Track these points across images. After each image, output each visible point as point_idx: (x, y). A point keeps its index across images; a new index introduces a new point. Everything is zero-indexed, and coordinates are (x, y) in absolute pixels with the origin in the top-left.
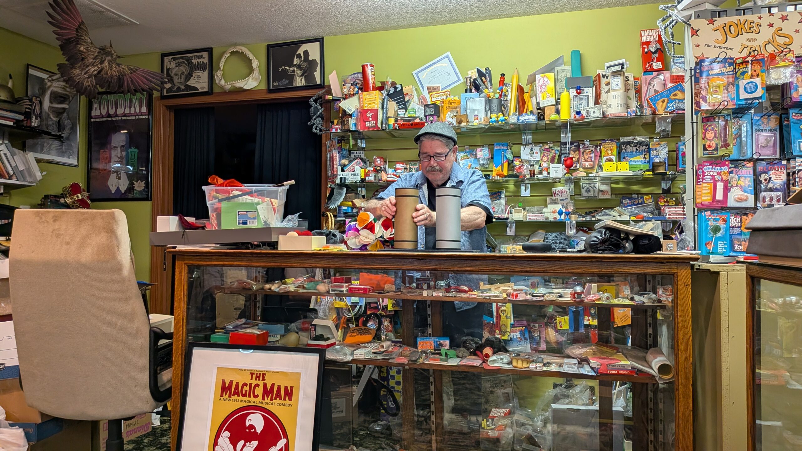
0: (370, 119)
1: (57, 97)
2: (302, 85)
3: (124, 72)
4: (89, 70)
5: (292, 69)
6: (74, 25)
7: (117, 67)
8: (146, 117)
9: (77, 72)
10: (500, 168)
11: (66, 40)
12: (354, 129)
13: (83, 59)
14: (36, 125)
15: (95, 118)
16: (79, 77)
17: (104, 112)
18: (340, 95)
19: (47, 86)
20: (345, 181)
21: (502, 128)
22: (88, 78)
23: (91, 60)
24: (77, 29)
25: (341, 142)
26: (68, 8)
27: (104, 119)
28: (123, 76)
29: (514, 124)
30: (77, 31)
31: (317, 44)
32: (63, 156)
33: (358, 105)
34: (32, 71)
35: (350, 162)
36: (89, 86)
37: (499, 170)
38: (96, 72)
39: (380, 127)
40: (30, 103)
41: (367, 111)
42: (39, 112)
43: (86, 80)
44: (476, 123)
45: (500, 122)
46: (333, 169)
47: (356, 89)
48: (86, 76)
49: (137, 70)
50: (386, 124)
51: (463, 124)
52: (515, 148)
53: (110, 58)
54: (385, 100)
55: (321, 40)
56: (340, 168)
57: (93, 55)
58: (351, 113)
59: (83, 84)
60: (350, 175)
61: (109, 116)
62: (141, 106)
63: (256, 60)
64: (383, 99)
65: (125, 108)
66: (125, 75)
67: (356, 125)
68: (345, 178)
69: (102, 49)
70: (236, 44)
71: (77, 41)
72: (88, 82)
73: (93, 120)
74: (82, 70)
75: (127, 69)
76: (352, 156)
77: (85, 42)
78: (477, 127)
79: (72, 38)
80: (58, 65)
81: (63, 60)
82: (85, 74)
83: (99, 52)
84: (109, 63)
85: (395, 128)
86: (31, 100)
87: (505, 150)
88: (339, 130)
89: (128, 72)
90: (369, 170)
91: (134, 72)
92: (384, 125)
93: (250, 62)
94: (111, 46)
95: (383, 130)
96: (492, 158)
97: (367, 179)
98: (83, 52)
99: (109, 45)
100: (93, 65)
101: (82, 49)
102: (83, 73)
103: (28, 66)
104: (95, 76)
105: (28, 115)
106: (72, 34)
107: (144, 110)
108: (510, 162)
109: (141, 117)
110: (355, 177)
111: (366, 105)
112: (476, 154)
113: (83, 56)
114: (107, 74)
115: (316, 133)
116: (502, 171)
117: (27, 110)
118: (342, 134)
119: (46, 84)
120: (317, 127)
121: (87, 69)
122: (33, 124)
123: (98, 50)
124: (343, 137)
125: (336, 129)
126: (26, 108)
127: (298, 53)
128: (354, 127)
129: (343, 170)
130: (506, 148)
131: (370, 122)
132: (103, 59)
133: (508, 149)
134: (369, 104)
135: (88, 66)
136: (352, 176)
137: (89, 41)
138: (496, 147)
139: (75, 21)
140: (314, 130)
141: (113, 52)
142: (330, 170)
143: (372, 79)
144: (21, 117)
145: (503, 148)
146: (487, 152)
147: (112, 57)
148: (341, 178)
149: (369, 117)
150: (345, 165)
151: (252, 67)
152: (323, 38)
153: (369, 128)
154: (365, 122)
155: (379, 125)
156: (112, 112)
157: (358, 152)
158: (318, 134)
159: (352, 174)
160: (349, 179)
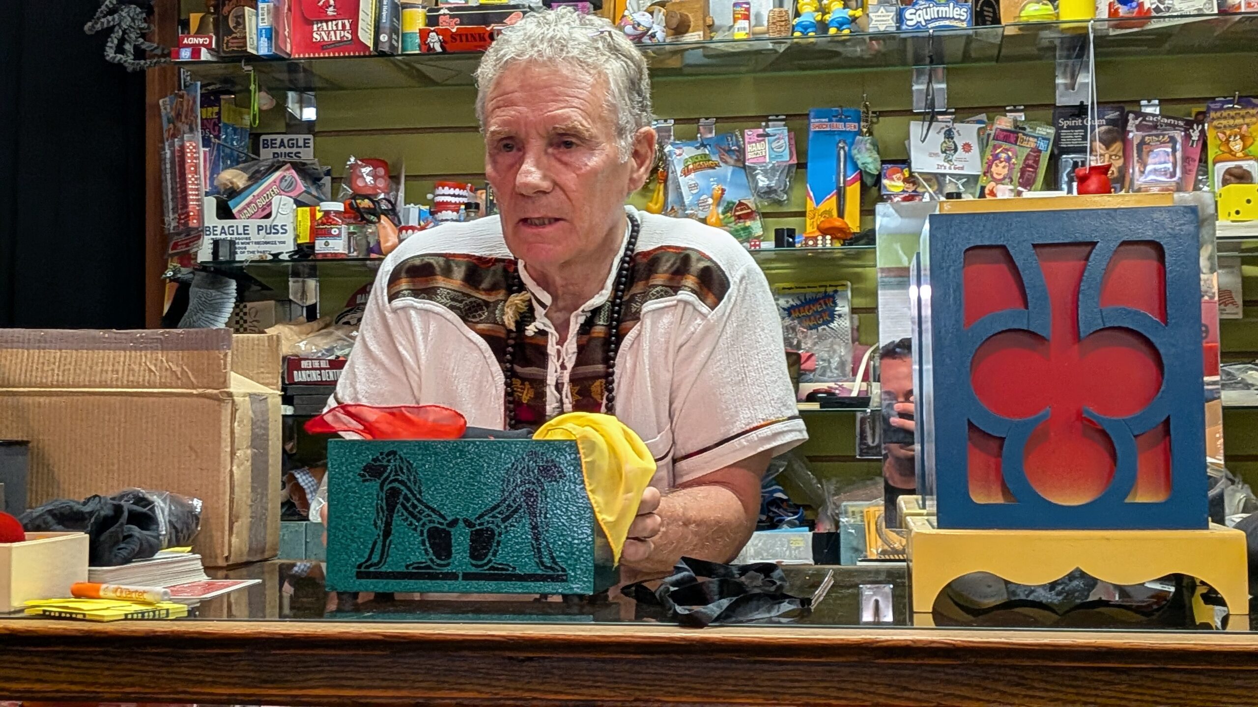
0: (330, 11)
10: (831, 203)
12: (264, 51)
20: (233, 253)
21: (837, 54)
25: (217, 102)
29: (882, 37)
35: (256, 178)
37: (829, 212)
39: (370, 43)
44: (741, 31)
45: (832, 31)
46: (185, 206)
50: (394, 30)
51: (693, 37)
52: (886, 127)
56: (210, 204)
60: (252, 230)
67: (272, 34)
68: (232, 243)
76: (266, 154)
78: (745, 47)
85: (430, 50)
87: (850, 138)
88: (205, 55)
90: (327, 213)
92: (384, 38)
95: (382, 54)
96: (801, 166)
97: (320, 246)
108: (869, 181)
110: (272, 238)
112: (742, 151)
115: (120, 66)
116: (841, 214)
118: (220, 70)
120: (122, 41)
124: (226, 80)
125: (196, 51)
128: (264, 41)
129: (224, 212)
130: (852, 127)
131: (331, 25)
133: (860, 133)
136: (262, 237)
138: (816, 124)
140: (110, 53)
142: (175, 210)
145: (840, 126)
146: (784, 141)
148: (216, 243)
149: (327, 5)
150: (233, 193)
153: (322, 46)
154: (311, 23)
155: (366, 37)
157: (286, 138)
158: (130, 69)
159: (260, 228)
160: (250, 247)
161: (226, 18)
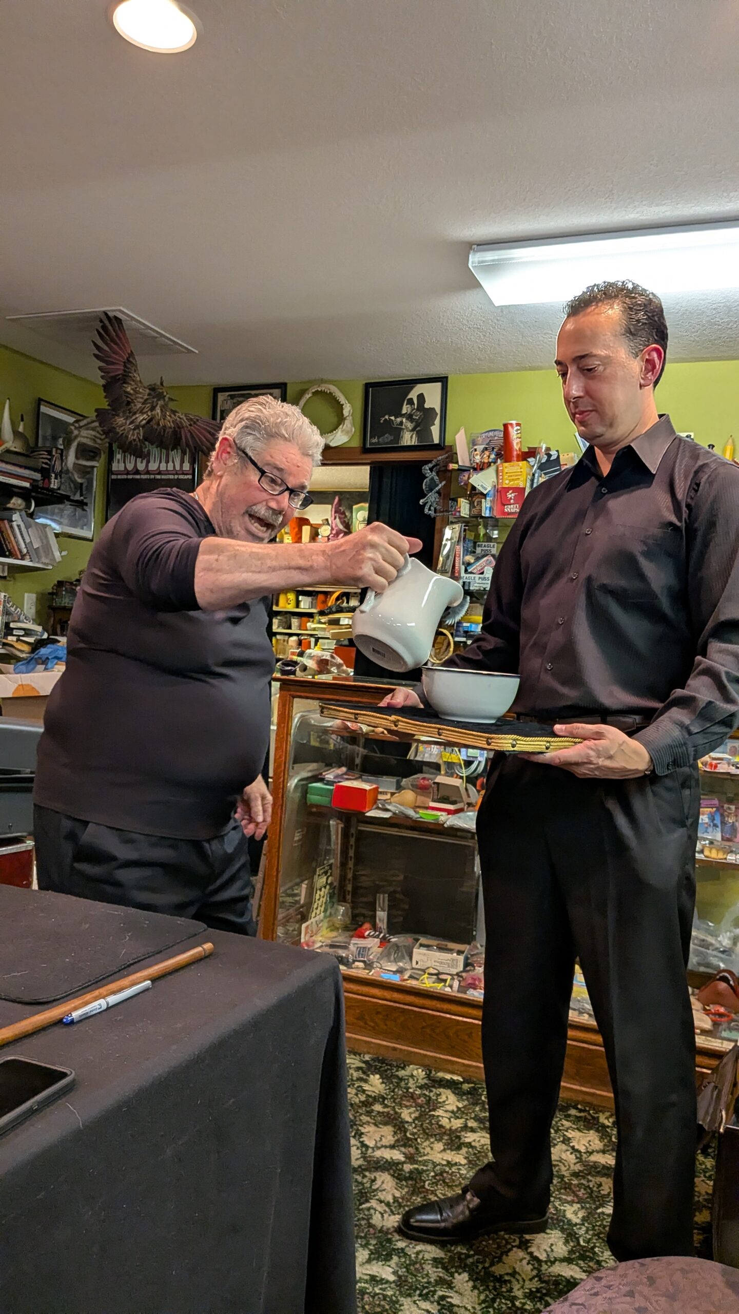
0: (512, 501)
1: (85, 452)
2: (413, 444)
3: (181, 422)
4: (136, 418)
5: (399, 420)
6: (123, 359)
7: (173, 416)
8: (190, 477)
9: (120, 420)
11: (112, 377)
12: (487, 515)
13: (128, 403)
14: (55, 487)
15: (117, 474)
16: (122, 428)
17: (130, 467)
18: (467, 464)
19: (73, 435)
20: (469, 586)
22: (134, 429)
23: (139, 405)
24: (124, 362)
25: (465, 530)
26: (117, 335)
27: (130, 477)
28: (179, 428)
30: (125, 366)
31: (438, 385)
32: (75, 527)
33: (495, 480)
34: (44, 409)
35: (478, 559)
36: (134, 440)
38: (144, 422)
40: (49, 457)
41: (507, 490)
42: (60, 469)
43: (131, 433)
46: (455, 569)
47: (493, 456)
48: (132, 426)
49: (198, 420)
53: (161, 403)
54: (536, 475)
55: (443, 380)
56: (463, 568)
57: (142, 398)
58: (485, 492)
59: (127, 437)
60: (477, 579)
61: (137, 472)
62: (182, 462)
63: (348, 405)
64: (534, 475)
65: (160, 462)
66: (183, 427)
67: (491, 509)
68: (469, 583)
69: (153, 389)
70: (322, 381)
71: (125, 378)
72: (133, 435)
73: (114, 477)
74: (126, 419)
75: (185, 418)
76: (478, 550)
77: (133, 381)
79: (119, 375)
80: (97, 410)
81: (104, 404)
82: (130, 424)
83: (149, 395)
84: (161, 410)
86: (50, 453)
89: (186, 423)
91: (195, 423)
93: (340, 407)
94: (162, 384)
98: (130, 394)
99: (159, 383)
100: (142, 413)
101: (129, 389)
102: (128, 422)
103: (40, 401)
104: (143, 427)
105: (46, 473)
106: (119, 369)
107: (187, 466)
109: (181, 477)
110: (484, 582)
111: (507, 482)
113: (129, 399)
114: (159, 424)
115: (429, 516)
117: (44, 466)
119: (72, 432)
120: (431, 506)
121: (134, 418)
122: (52, 486)
123: (148, 391)
126: (43, 463)
127: (409, 397)
128: (488, 511)
129: (466, 571)
131: (512, 506)
132: (155, 404)
134: (510, 481)
135: (135, 413)
136: (480, 581)
137: (138, 379)
139: (123, 352)
140: (426, 511)
141: (165, 394)
143: (517, 443)
144: (38, 476)
147: (164, 400)
148: (464, 583)
149: (511, 499)
150: (469, 564)
151: (343, 415)
152: (447, 378)
153: (509, 514)
154: (504, 505)
156: (141, 466)
157: (486, 544)
158: (432, 517)
159: (480, 578)
160: (476, 585)
161: (474, 502)
